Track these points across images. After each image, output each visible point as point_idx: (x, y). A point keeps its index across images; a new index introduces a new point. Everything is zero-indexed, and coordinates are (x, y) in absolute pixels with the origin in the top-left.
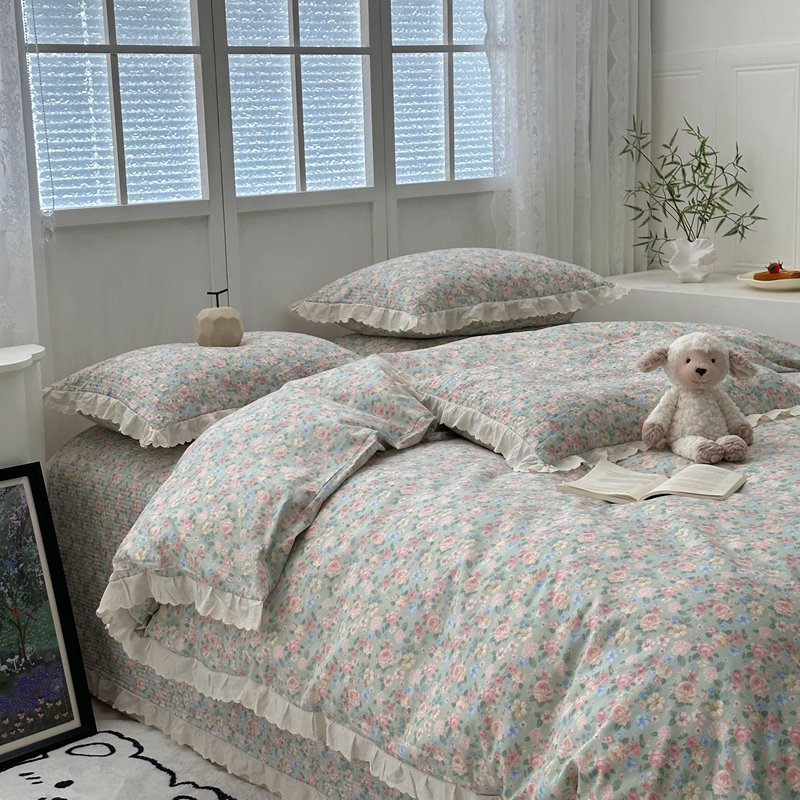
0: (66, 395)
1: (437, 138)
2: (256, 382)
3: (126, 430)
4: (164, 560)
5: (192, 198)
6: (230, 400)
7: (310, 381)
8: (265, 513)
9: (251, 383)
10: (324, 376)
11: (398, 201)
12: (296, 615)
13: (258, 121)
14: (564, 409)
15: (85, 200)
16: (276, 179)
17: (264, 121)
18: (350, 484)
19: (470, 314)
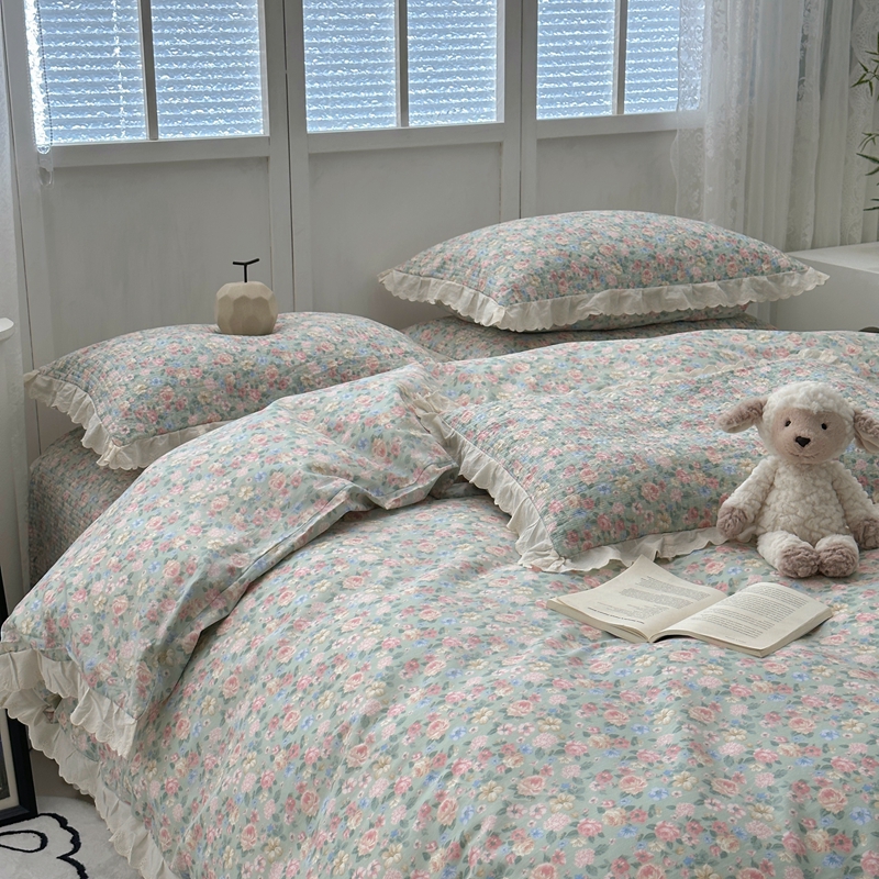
0: (50, 383)
1: (603, 58)
2: (271, 386)
3: (88, 441)
4: (52, 638)
5: (250, 133)
6: (232, 409)
7: (307, 399)
8: (169, 593)
9: (263, 388)
10: (328, 395)
11: (540, 142)
12: (181, 742)
13: (345, 34)
14: (607, 476)
15: (103, 133)
16: (369, 110)
17: (353, 34)
18: (290, 563)
19: (587, 305)
